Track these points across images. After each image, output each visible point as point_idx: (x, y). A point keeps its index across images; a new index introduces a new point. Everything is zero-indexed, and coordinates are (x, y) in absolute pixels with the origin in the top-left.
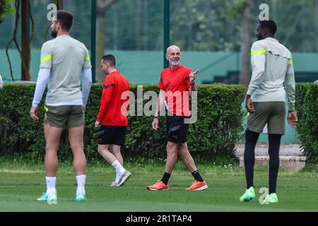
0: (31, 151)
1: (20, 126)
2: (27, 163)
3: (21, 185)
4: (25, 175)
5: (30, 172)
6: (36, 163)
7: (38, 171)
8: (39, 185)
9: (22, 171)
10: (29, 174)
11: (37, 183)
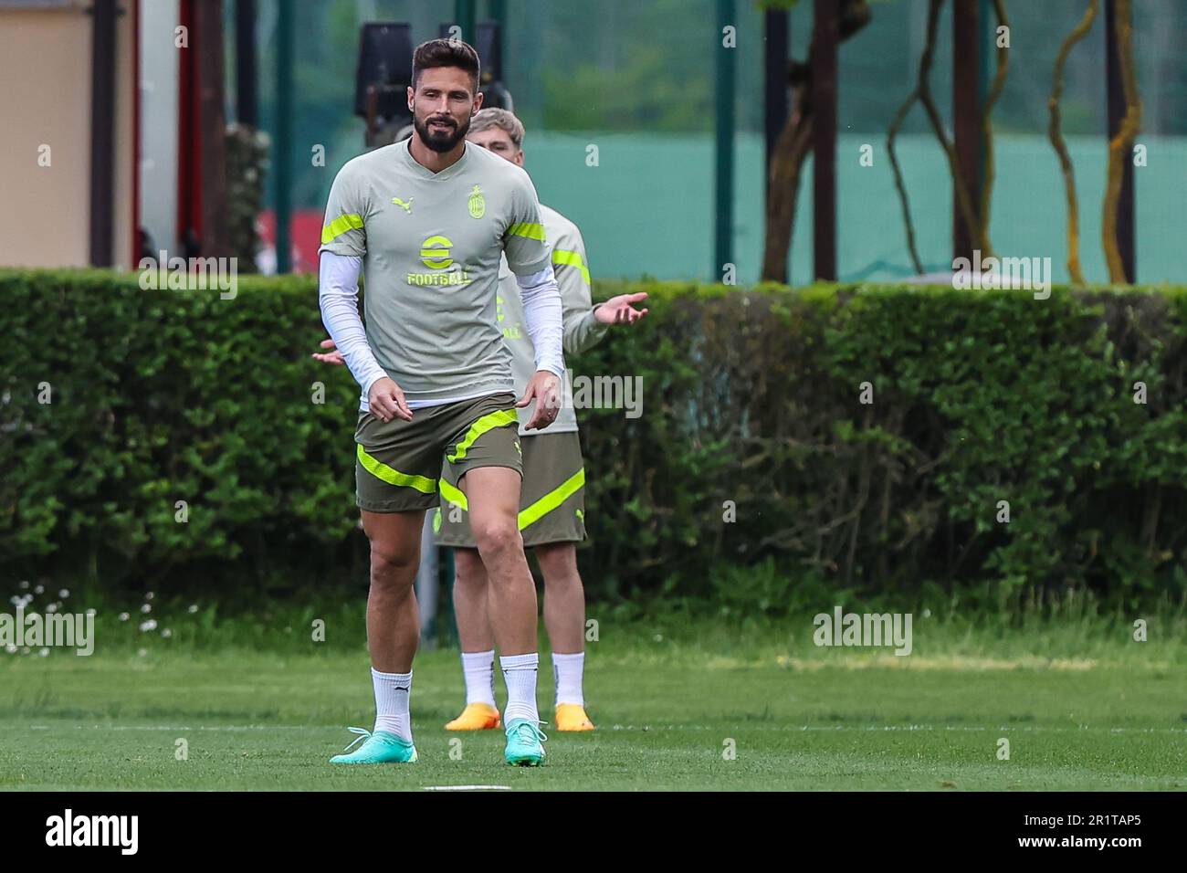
0: (996, 575)
1: (946, 468)
2: (979, 625)
3: (951, 720)
4: (969, 677)
5: (989, 664)
6: (1017, 624)
7: (1028, 661)
8: (1028, 718)
9: (958, 662)
10: (990, 676)
11: (1019, 711)
